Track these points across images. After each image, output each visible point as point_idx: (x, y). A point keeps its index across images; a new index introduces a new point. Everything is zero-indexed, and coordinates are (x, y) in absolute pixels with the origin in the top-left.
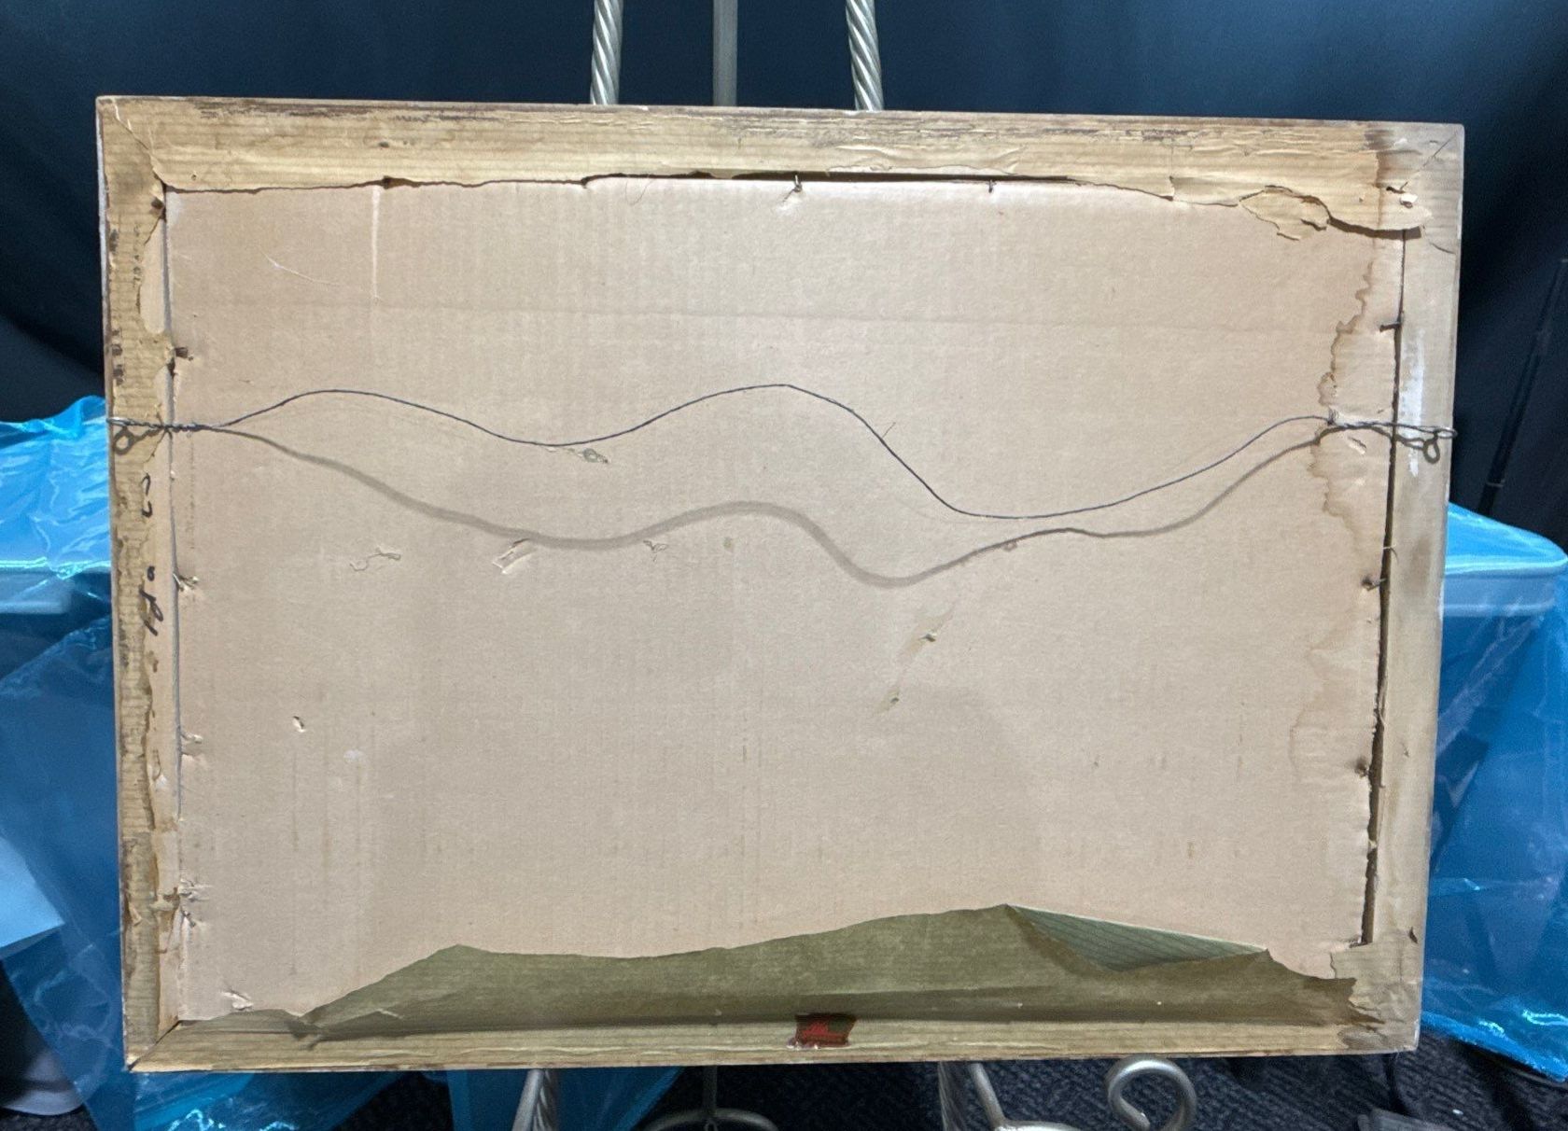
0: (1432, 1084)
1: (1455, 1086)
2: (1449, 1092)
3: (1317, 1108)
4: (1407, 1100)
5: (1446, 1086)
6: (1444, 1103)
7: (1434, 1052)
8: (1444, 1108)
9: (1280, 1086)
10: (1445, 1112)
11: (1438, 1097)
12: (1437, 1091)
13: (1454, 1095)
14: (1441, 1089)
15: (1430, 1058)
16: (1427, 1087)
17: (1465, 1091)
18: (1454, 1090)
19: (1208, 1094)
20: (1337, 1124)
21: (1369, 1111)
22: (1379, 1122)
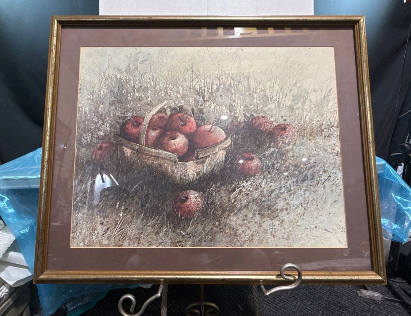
3: (348, 291)
4: (367, 287)
8: (375, 288)
9: (339, 287)
19: (323, 289)
20: (353, 294)
21: (360, 290)
22: (362, 292)
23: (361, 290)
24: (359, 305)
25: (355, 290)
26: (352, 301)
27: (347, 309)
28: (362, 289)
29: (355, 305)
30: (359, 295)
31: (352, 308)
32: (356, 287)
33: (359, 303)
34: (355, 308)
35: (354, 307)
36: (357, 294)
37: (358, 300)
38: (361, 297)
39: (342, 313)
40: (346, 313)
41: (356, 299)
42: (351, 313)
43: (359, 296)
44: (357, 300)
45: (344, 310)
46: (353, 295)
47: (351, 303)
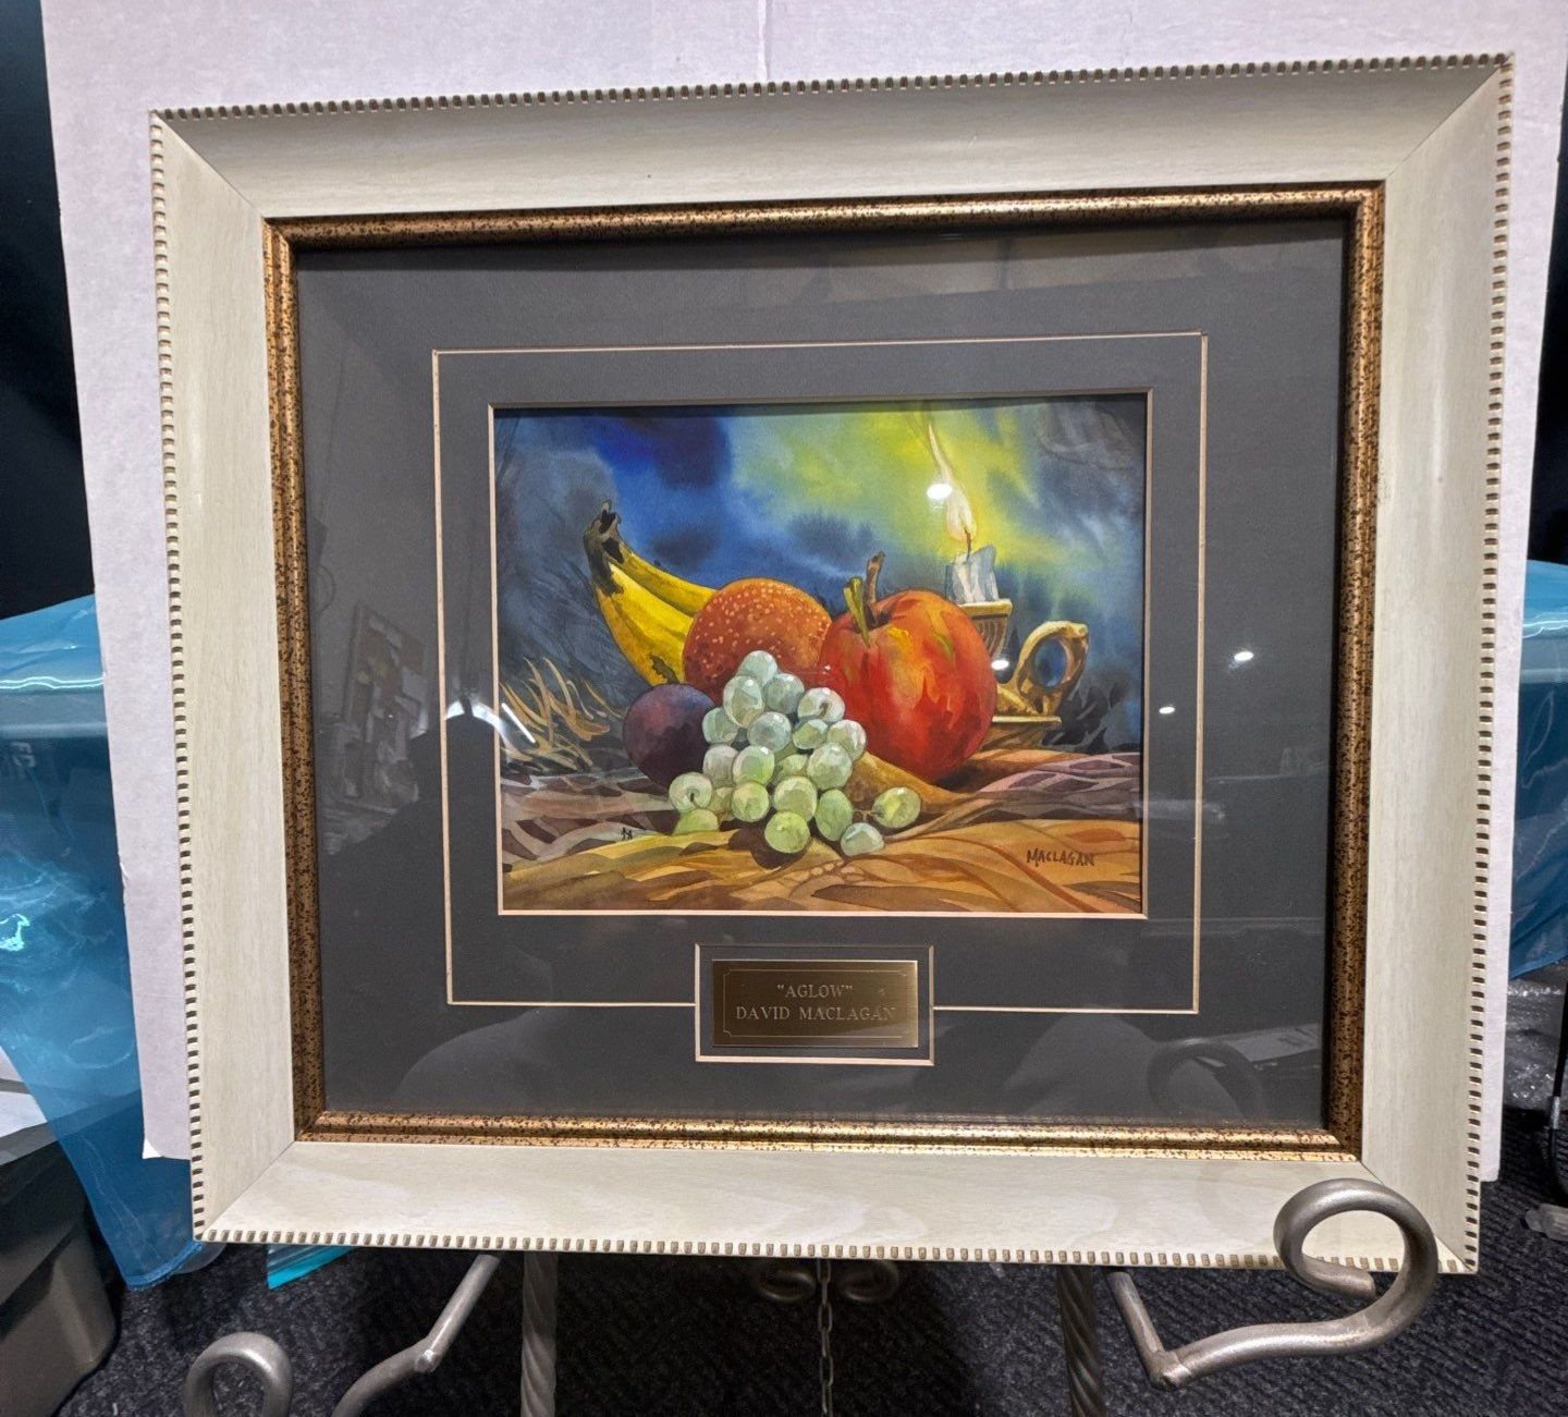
20: (1504, 1222)
21: (1537, 1208)
22: (1550, 1220)
23: (1545, 1206)
24: (1538, 1271)
25: (1515, 1205)
26: (1503, 1253)
27: (1479, 1288)
28: (1547, 1202)
29: (1517, 1270)
30: (1536, 1227)
31: (1502, 1284)
32: (1519, 1194)
33: (1536, 1266)
34: (1515, 1285)
35: (1513, 1279)
36: (1524, 1224)
37: (1531, 1249)
38: (1543, 1235)
39: (1457, 1305)
40: (1477, 1307)
41: (1522, 1243)
42: (1497, 1307)
43: (1533, 1233)
44: (1525, 1250)
45: (1467, 1292)
46: (1504, 1227)
47: (1499, 1261)
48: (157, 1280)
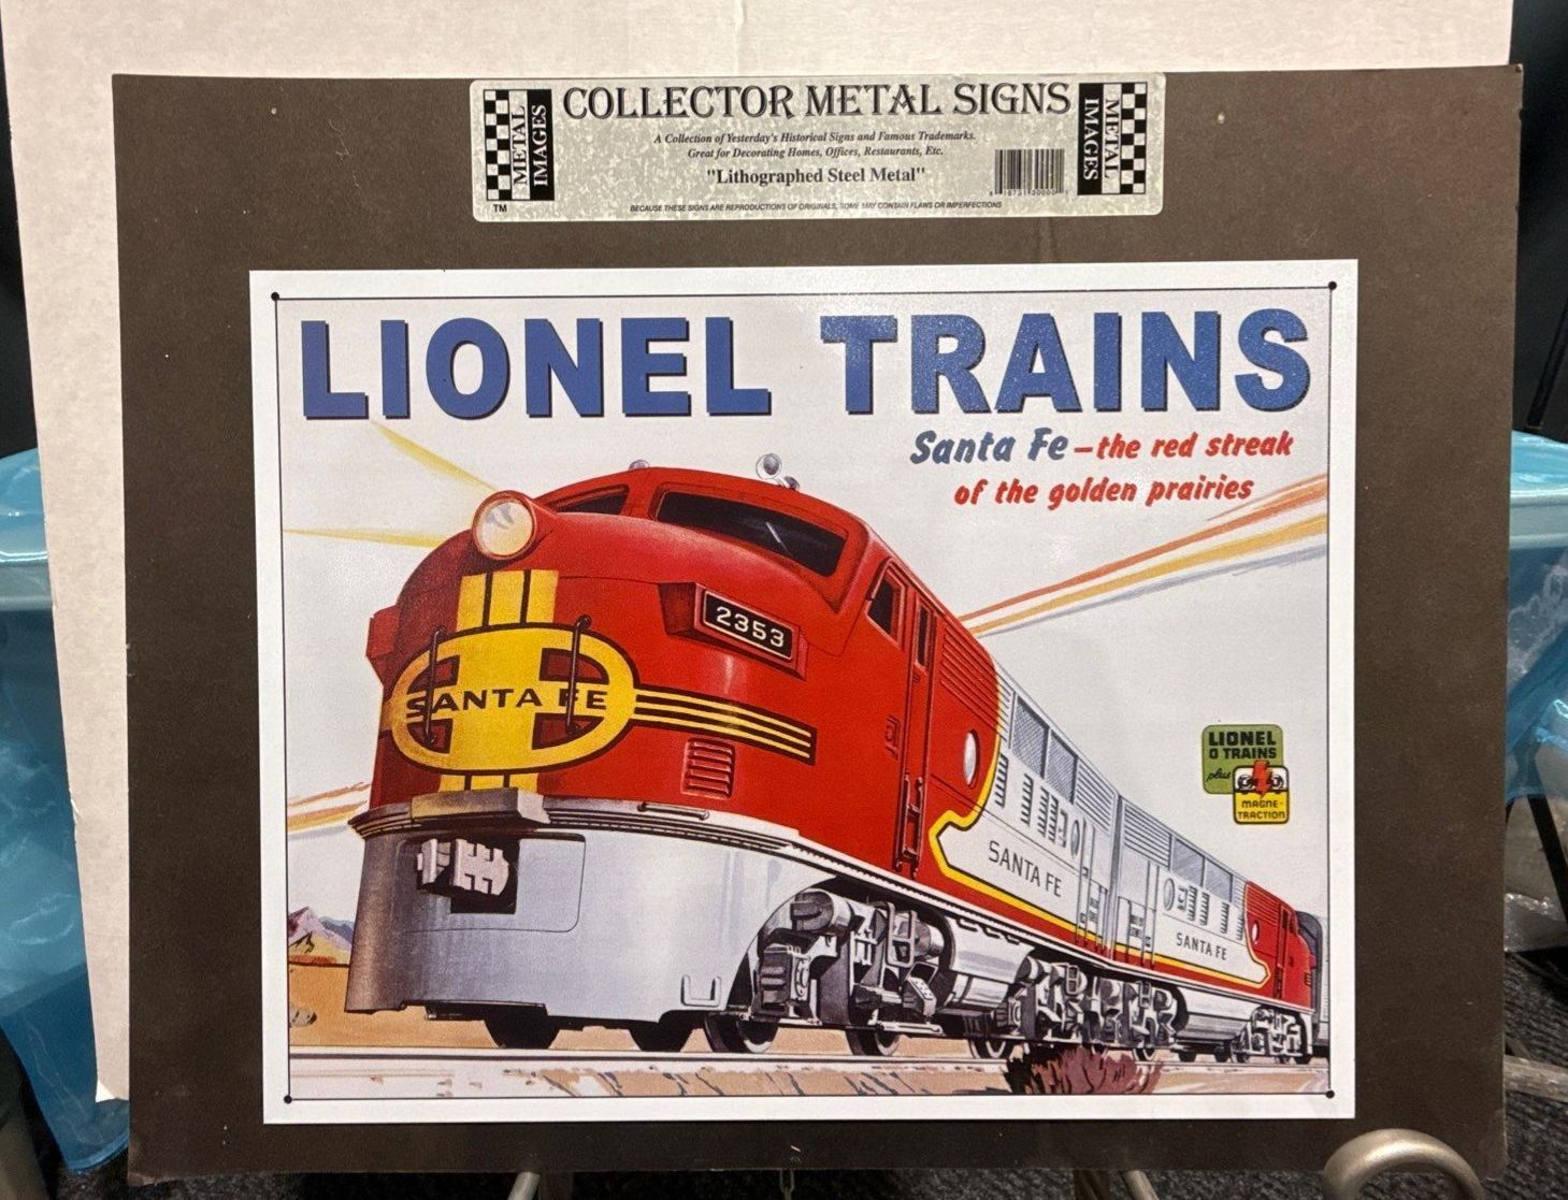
0: (1524, 1021)
1: (1547, 1022)
2: (1543, 1027)
5: (1538, 1021)
6: (1541, 1039)
7: (1517, 988)
8: (1543, 1044)
10: (1543, 1048)
11: (1534, 1033)
12: (1530, 1026)
13: (1549, 1030)
14: (1535, 1025)
15: (1514, 994)
16: (1520, 1024)
17: (1557, 1025)
18: (1547, 1026)
48: (100, 1163)
